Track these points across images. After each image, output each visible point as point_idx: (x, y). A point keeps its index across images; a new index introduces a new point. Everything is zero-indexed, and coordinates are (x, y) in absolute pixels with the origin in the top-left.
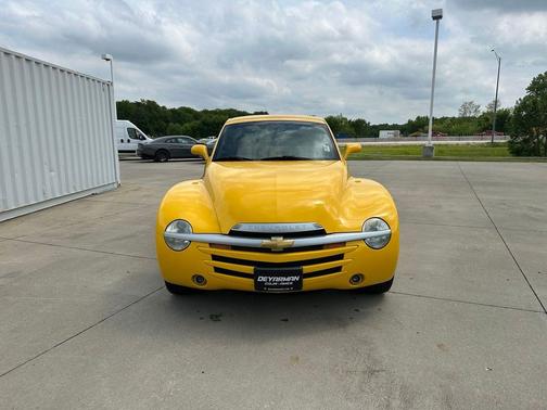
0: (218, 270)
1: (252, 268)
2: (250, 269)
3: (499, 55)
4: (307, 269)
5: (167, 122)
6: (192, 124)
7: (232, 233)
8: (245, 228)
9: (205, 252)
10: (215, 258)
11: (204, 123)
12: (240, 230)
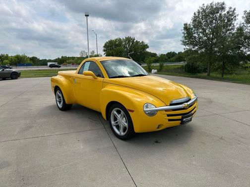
0: (170, 120)
1: (181, 116)
2: (180, 117)
3: (96, 33)
7: (171, 105)
8: (174, 102)
9: (164, 114)
10: (168, 115)
12: (173, 103)
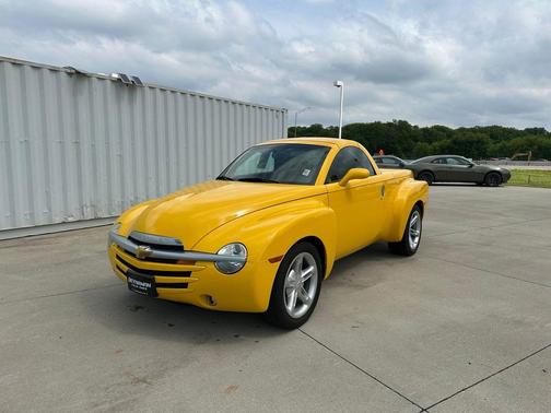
1: (127, 268)
4: (159, 279)
5: (417, 141)
6: (442, 142)
7: (130, 238)
10: (118, 257)
11: (455, 142)
